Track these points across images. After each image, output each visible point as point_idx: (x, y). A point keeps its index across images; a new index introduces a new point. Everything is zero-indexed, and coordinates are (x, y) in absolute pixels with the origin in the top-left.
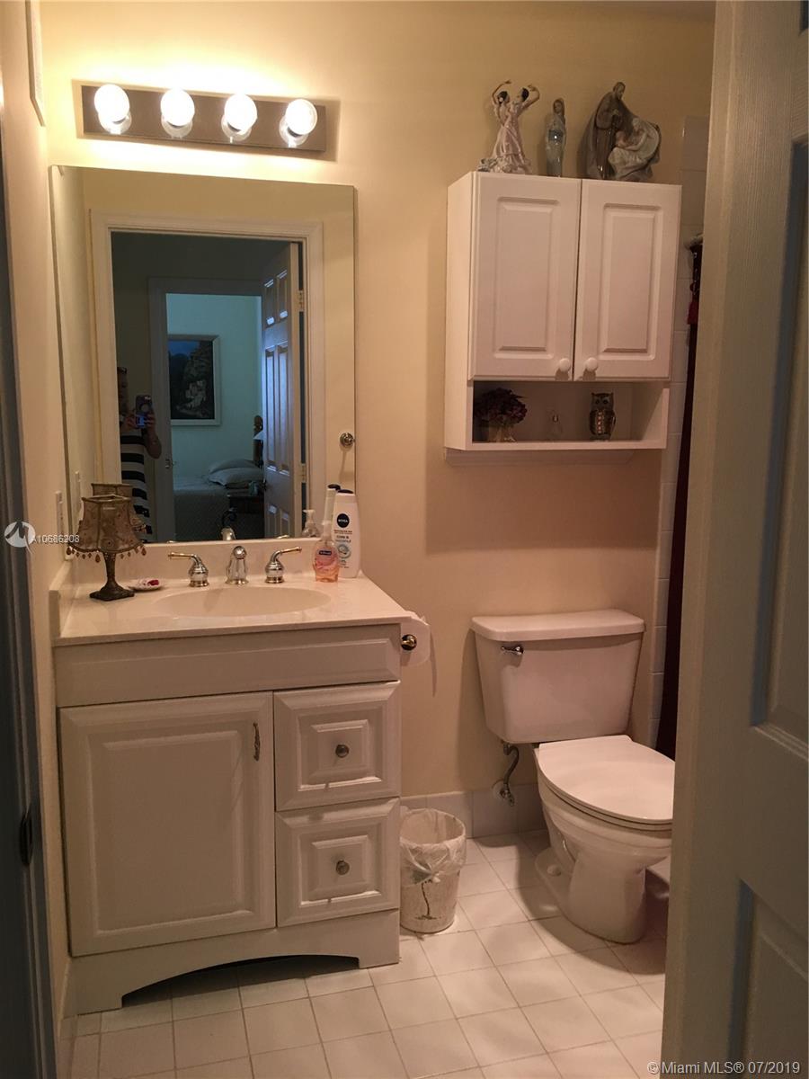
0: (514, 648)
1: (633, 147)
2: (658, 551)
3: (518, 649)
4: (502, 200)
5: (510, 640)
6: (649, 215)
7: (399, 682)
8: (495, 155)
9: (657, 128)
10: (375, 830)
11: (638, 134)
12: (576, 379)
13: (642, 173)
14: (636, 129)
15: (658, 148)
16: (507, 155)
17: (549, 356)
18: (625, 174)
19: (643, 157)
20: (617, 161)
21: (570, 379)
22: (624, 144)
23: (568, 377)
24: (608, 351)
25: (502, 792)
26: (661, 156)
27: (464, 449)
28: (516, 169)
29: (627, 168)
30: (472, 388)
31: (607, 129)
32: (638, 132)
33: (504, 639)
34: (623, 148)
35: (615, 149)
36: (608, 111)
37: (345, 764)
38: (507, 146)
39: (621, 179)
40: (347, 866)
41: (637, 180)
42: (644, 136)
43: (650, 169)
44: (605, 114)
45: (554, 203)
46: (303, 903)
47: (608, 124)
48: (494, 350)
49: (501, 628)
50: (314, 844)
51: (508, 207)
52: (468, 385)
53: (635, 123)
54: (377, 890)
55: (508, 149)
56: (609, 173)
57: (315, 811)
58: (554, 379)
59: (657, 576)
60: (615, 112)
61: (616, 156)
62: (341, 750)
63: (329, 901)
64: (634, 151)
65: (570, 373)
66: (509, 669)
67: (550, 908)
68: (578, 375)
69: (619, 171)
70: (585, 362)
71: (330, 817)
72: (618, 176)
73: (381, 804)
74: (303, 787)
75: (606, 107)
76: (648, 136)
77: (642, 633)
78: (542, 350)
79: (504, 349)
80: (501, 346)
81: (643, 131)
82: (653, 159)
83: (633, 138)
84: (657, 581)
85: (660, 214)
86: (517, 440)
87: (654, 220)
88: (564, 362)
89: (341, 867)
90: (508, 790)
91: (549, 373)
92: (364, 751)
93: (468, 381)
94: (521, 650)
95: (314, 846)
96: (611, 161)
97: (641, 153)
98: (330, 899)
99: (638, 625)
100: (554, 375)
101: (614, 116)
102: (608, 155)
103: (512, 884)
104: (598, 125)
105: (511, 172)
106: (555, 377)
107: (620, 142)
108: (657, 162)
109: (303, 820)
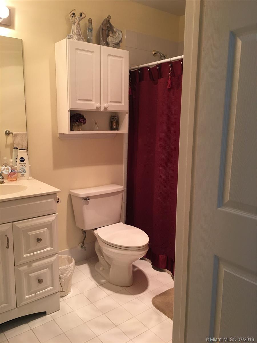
0: (86, 199)
1: (114, 37)
2: (124, 165)
3: (88, 199)
4: (77, 49)
5: (84, 196)
6: (120, 59)
7: (57, 213)
8: (71, 34)
9: (121, 32)
10: (51, 266)
11: (115, 33)
12: (102, 110)
13: (117, 45)
14: (115, 31)
15: (122, 39)
16: (77, 34)
17: (94, 103)
18: (113, 45)
19: (118, 40)
20: (110, 41)
21: (100, 110)
22: (112, 35)
23: (99, 110)
24: (111, 102)
25: (81, 247)
26: (123, 41)
27: (68, 133)
28: (80, 40)
29: (113, 43)
30: (69, 113)
31: (106, 30)
32: (115, 32)
33: (83, 196)
34: (112, 37)
35: (109, 37)
36: (106, 24)
37: (40, 245)
38: (77, 32)
39: (111, 47)
40: (42, 280)
41: (116, 48)
42: (117, 34)
43: (120, 45)
44: (105, 25)
45: (92, 52)
46: (26, 297)
47: (106, 28)
48: (76, 100)
49: (82, 193)
50: (30, 275)
51: (79, 52)
52: (68, 112)
53: (115, 29)
54: (52, 287)
55: (77, 33)
56: (107, 44)
57: (29, 263)
58: (95, 110)
59: (124, 172)
60: (108, 25)
61: (110, 39)
62: (39, 240)
63: (36, 294)
64: (115, 38)
65: (100, 108)
66: (85, 206)
67: (104, 281)
68: (102, 109)
69: (110, 44)
70: (104, 105)
71: (35, 264)
72: (110, 46)
73: (52, 257)
74: (25, 255)
75: (105, 23)
76: (119, 34)
77: (123, 190)
78: (91, 100)
79: (80, 100)
80: (78, 99)
81: (117, 32)
82: (121, 41)
83: (114, 34)
84: (124, 174)
85: (123, 59)
86: (83, 130)
87: (122, 61)
88: (98, 105)
89: (40, 281)
90: (84, 246)
91: (94, 108)
92: (46, 239)
93: (68, 110)
94: (89, 199)
95: (29, 276)
96: (108, 40)
97: (117, 39)
98: (36, 293)
99: (121, 188)
100: (95, 109)
101: (108, 26)
102: (107, 38)
103: (89, 275)
104: (103, 28)
105: (78, 40)
106: (96, 110)
107: (111, 35)
108: (122, 42)
109: (26, 267)
